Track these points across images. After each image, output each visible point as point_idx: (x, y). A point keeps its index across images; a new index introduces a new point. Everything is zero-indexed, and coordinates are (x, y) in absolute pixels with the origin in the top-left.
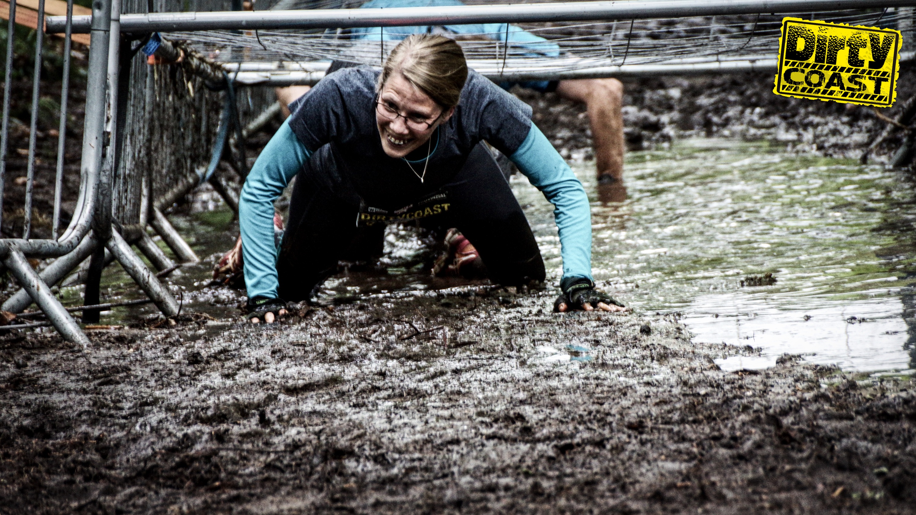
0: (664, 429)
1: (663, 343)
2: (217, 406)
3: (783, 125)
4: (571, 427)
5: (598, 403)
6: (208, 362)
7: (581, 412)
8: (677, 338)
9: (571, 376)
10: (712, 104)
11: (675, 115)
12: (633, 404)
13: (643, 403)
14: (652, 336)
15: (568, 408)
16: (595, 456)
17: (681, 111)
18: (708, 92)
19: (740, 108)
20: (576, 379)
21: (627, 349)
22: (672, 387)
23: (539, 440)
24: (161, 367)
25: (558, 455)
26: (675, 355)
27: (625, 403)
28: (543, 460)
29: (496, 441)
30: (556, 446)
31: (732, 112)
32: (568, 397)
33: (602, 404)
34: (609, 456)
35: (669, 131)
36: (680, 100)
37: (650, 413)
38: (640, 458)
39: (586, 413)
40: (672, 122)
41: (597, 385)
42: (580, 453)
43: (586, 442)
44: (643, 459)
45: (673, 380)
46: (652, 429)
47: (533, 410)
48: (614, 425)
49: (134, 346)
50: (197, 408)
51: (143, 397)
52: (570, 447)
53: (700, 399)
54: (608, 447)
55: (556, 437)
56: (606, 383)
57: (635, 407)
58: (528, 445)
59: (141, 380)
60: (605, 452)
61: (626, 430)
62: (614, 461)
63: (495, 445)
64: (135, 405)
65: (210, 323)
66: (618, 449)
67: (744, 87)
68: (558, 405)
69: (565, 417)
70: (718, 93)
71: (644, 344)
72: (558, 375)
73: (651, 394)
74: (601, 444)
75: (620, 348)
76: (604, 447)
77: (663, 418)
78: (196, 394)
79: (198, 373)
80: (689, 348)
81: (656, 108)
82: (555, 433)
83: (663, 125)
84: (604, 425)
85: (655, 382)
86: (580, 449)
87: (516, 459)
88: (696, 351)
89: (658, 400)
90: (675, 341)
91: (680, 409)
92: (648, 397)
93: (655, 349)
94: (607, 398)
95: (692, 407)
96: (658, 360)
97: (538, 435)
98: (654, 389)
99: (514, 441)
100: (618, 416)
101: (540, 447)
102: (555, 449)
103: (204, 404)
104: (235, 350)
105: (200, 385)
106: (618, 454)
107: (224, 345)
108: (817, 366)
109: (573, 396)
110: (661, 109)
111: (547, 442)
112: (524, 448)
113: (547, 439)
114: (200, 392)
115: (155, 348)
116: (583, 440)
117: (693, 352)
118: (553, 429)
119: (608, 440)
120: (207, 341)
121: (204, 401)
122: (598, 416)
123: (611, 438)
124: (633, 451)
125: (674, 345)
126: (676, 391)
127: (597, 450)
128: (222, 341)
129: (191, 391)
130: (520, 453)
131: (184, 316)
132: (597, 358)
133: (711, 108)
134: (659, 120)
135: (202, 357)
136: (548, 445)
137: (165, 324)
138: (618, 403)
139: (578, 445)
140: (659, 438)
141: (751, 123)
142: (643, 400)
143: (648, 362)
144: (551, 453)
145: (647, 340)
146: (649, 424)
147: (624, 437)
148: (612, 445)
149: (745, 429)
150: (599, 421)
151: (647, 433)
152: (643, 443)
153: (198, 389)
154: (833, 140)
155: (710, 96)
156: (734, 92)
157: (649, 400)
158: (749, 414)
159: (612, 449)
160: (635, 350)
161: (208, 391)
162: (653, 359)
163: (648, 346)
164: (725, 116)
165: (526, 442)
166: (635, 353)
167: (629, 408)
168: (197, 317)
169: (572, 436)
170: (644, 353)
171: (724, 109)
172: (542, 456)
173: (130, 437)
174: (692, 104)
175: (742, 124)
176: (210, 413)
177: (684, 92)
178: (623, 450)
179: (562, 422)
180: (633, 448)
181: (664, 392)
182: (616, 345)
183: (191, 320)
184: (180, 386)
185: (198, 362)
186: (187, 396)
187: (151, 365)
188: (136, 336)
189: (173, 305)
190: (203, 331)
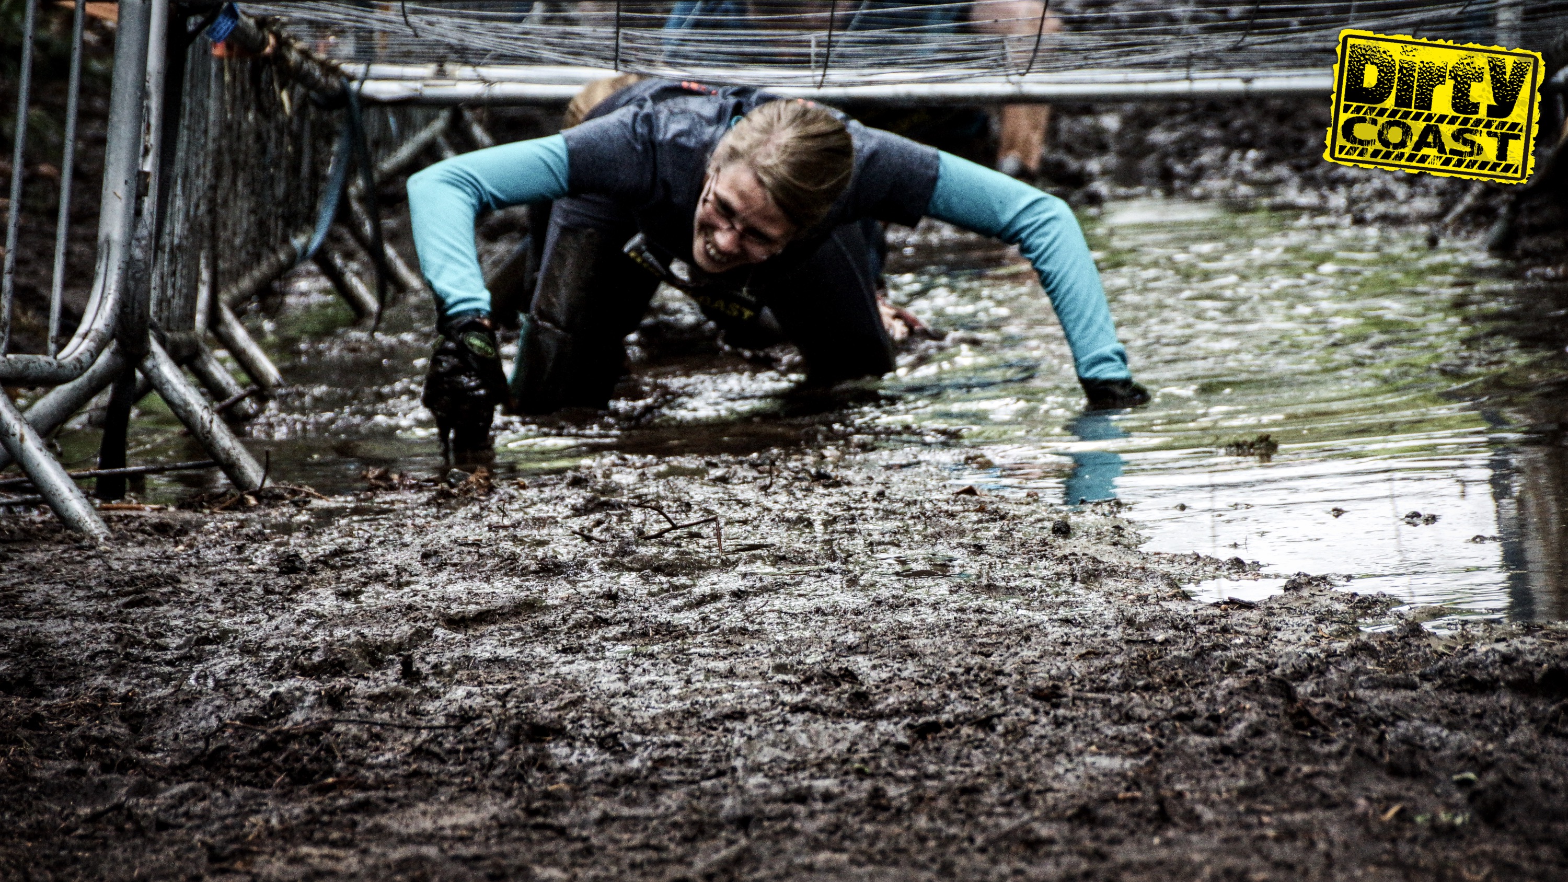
0: (1095, 700)
1: (1091, 552)
2: (329, 647)
3: (1296, 181)
4: (935, 693)
5: (981, 653)
6: (313, 571)
7: (952, 669)
8: (1115, 544)
9: (935, 606)
10: (1174, 143)
11: (1111, 160)
12: (1041, 657)
13: (1059, 654)
14: (1073, 541)
15: (929, 661)
16: (978, 744)
17: (1121, 153)
18: (1168, 122)
19: (1220, 150)
20: (943, 611)
21: (1031, 560)
22: (1107, 627)
23: (881, 716)
24: (232, 578)
25: (914, 742)
26: (1112, 572)
27: (1027, 654)
28: (888, 750)
29: (808, 714)
30: (909, 726)
31: (1207, 157)
32: (930, 642)
33: (988, 655)
34: (1002, 745)
35: (1101, 187)
36: (1120, 135)
37: (1070, 672)
38: (1054, 750)
39: (961, 670)
40: (1105, 172)
41: (980, 623)
42: (951, 738)
43: (960, 720)
44: (1060, 751)
45: (1109, 616)
46: (1074, 699)
47: (870, 664)
48: (1009, 691)
49: (185, 539)
50: (294, 649)
51: (202, 630)
52: (934, 727)
53: (1155, 648)
54: (1000, 729)
55: (910, 710)
56: (995, 618)
57: (1044, 661)
58: (863, 723)
59: (198, 599)
60: (993, 737)
61: (1029, 700)
62: (1009, 754)
63: (806, 722)
64: (189, 640)
65: (317, 503)
66: (1017, 733)
67: (1229, 114)
68: (913, 655)
69: (925, 677)
70: (1182, 124)
71: (1059, 553)
72: (913, 605)
73: (1072, 639)
74: (986, 724)
75: (1017, 560)
76: (993, 729)
77: (1092, 681)
78: (292, 625)
79: (297, 589)
80: (1135, 561)
81: (1079, 148)
82: (909, 704)
83: (1090, 177)
84: (992, 692)
85: (1079, 619)
86: (951, 731)
87: (843, 746)
88: (1148, 566)
89: (1084, 651)
90: (1112, 548)
91: (1122, 666)
92: (1066, 644)
93: (1078, 562)
94: (997, 645)
95: (1143, 664)
96: (1083, 582)
97: (879, 707)
98: (1077, 631)
99: (839, 715)
100: (1016, 677)
101: (883, 726)
102: (909, 732)
103: (306, 643)
104: (360, 550)
105: (299, 610)
106: (1017, 742)
107: (340, 541)
108: (1354, 595)
109: (938, 640)
110: (1087, 150)
111: (896, 719)
112: (855, 727)
113: (895, 713)
114: (299, 623)
115: (222, 544)
116: (957, 716)
117: (1143, 569)
118: (906, 696)
119: (999, 716)
120: (310, 535)
121: (305, 638)
122: (982, 675)
123: (1004, 714)
124: (1043, 737)
125: (1110, 556)
126: (1115, 634)
127: (981, 735)
128: (336, 534)
129: (284, 620)
130: (849, 736)
131: (271, 490)
132: (979, 576)
133: (1171, 149)
134: (1082, 169)
135: (303, 563)
136: (896, 724)
137: (240, 505)
138: (1016, 654)
139: (949, 724)
140: (1086, 715)
141: (1241, 177)
142: (1058, 649)
143: (1066, 584)
144: (902, 738)
145: (1066, 547)
146: (1070, 690)
147: (1027, 711)
148: (1006, 727)
149: (1233, 702)
150: (983, 685)
151: (1066, 706)
152: (1058, 723)
153: (296, 617)
154: (1380, 208)
155: (1171, 128)
156: (1211, 123)
157: (1068, 650)
158: (1239, 677)
159: (1007, 732)
160: (1044, 563)
161: (313, 621)
162: (1074, 580)
163: (1066, 557)
164: (1196, 162)
165: (860, 718)
166: (1045, 568)
167: (1034, 662)
168: (294, 492)
169: (937, 710)
170: (1059, 568)
171: (1195, 151)
172: (887, 743)
173: (181, 697)
174: (1140, 142)
175: (1224, 177)
176: (316, 658)
177: (1127, 121)
178: (1026, 734)
179: (919, 684)
180: (1043, 732)
181: (1095, 635)
182: (1011, 554)
183: (282, 498)
184: (264, 611)
185: (296, 570)
186: (277, 628)
187: (214, 573)
188: (188, 522)
189: (253, 471)
190: (303, 517)
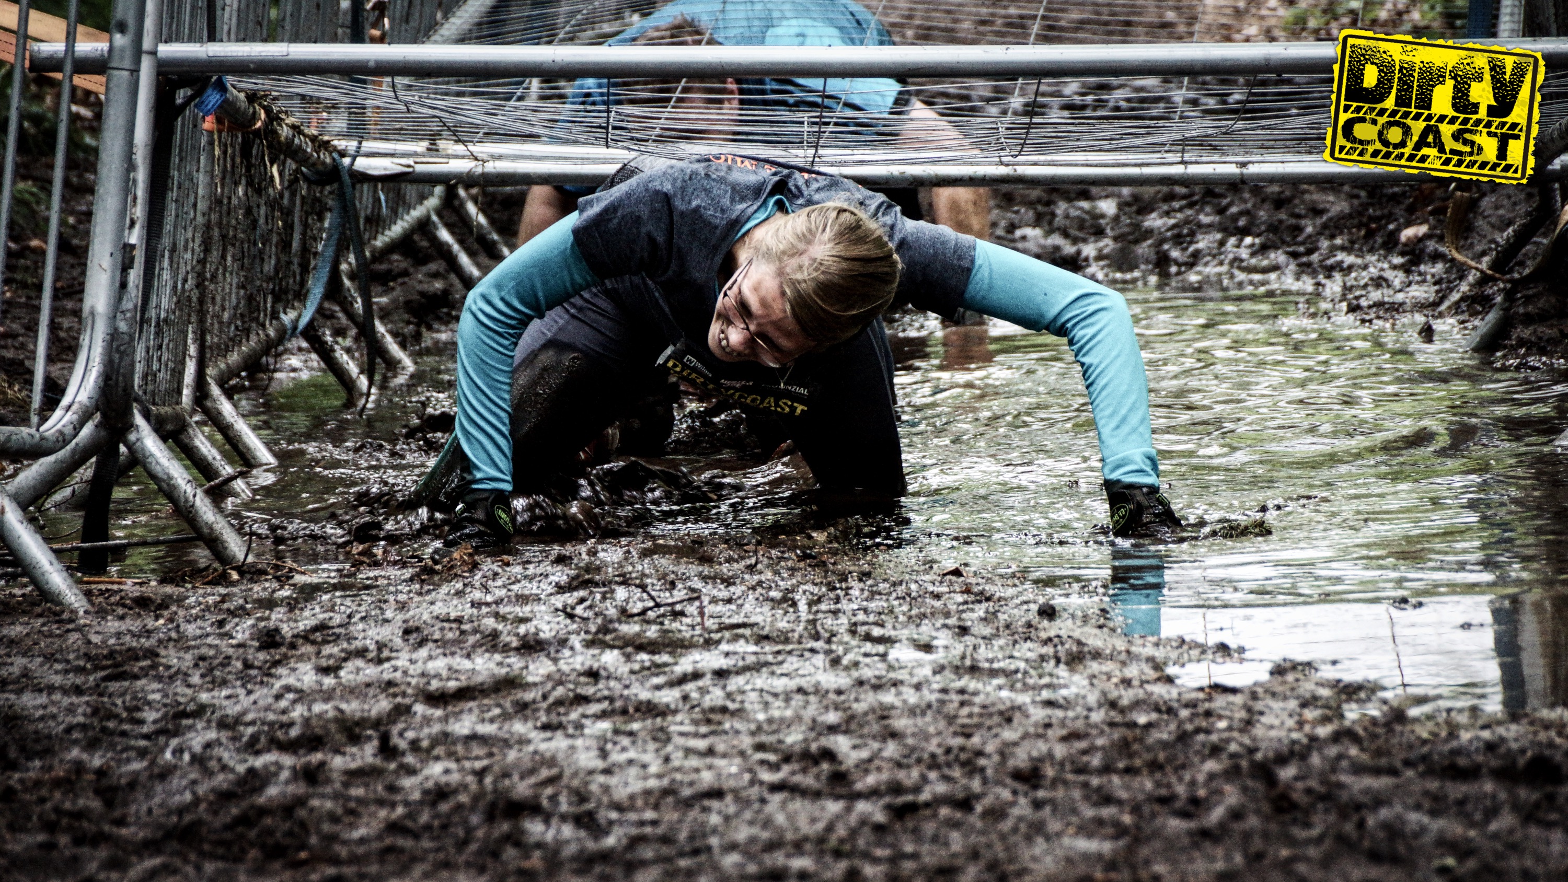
0: (1075, 782)
1: (1077, 634)
2: (307, 721)
3: (1292, 267)
4: (915, 773)
5: (963, 734)
6: (293, 646)
7: (932, 749)
8: (1100, 627)
9: (918, 687)
10: (1171, 228)
11: (1107, 244)
12: (1022, 738)
13: (1040, 736)
14: (1058, 623)
15: (910, 741)
16: (956, 825)
17: (1115, 239)
18: (1165, 207)
19: (1219, 236)
20: (925, 691)
21: (1015, 642)
22: (1090, 710)
23: (859, 796)
24: (212, 653)
25: (892, 822)
26: (1097, 655)
27: (1009, 735)
28: (866, 829)
29: (786, 793)
30: (888, 806)
31: (1203, 243)
32: (911, 722)
33: (968, 736)
34: (980, 825)
36: (1116, 219)
37: (1050, 755)
38: (1033, 830)
39: (941, 751)
40: (1099, 258)
41: (962, 704)
42: (929, 818)
43: (940, 800)
44: (1038, 832)
45: (1093, 698)
46: (1054, 781)
47: (850, 744)
48: (990, 772)
49: (166, 613)
50: (271, 724)
51: (180, 704)
52: (912, 808)
53: (1138, 731)
54: (979, 809)
55: (889, 791)
56: (977, 700)
57: (1026, 742)
58: (842, 803)
59: (177, 673)
60: (972, 818)
61: (1008, 781)
62: (987, 834)
63: (784, 802)
64: (165, 716)
65: (299, 579)
66: (996, 814)
67: (1225, 202)
68: (894, 735)
69: (905, 757)
70: (1180, 210)
71: (1043, 635)
72: (895, 685)
73: (1054, 721)
74: (965, 804)
75: (1002, 642)
76: (971, 809)
77: (1073, 762)
78: (270, 700)
79: (276, 663)
80: (1121, 645)
81: (1074, 232)
82: (888, 784)
83: (1087, 261)
84: (971, 773)
85: (1062, 701)
86: (929, 812)
87: (820, 826)
88: (1133, 649)
89: (1065, 732)
90: (1097, 631)
91: (1103, 748)
92: (1048, 726)
93: (1062, 644)
94: (979, 726)
95: (1124, 746)
96: (1067, 664)
97: (859, 786)
98: (1059, 713)
99: (817, 794)
100: (996, 758)
101: (862, 806)
102: (886, 812)
103: (284, 718)
104: (340, 626)
105: (278, 685)
106: (995, 822)
107: (321, 616)
108: (1339, 681)
109: (920, 721)
110: (1081, 235)
111: (874, 799)
112: (834, 807)
113: (874, 793)
114: (278, 697)
115: (203, 618)
116: (935, 797)
117: (1128, 652)
118: (885, 776)
119: (978, 797)
120: (291, 609)
121: (284, 712)
122: (962, 756)
123: (983, 795)
124: (1021, 819)
125: (1095, 639)
126: (1097, 717)
127: (959, 815)
128: (317, 609)
129: (263, 695)
130: (827, 817)
131: (254, 564)
132: (963, 657)
133: (1169, 234)
134: (1079, 253)
135: (283, 637)
136: (874, 804)
137: (222, 579)
138: (997, 735)
139: (927, 805)
140: (1065, 797)
141: (1237, 262)
142: (1040, 731)
143: (1050, 666)
144: (880, 817)
145: (1050, 629)
146: (1050, 772)
147: (1006, 794)
148: (984, 807)
149: (1214, 784)
150: (963, 764)
151: (1046, 788)
152: (1037, 805)
153: (274, 691)
154: (1376, 295)
155: (1167, 214)
156: (1208, 209)
157: (1050, 732)
158: (1219, 760)
159: (985, 813)
160: (1029, 644)
161: (291, 696)
162: (1058, 661)
163: (1050, 639)
164: (1191, 249)
165: (838, 798)
166: (1028, 650)
167: (1015, 744)
168: (277, 568)
169: (917, 790)
170: (1044, 650)
171: (1191, 237)
172: (864, 823)
173: (156, 771)
174: (1137, 226)
175: (1221, 263)
176: (294, 732)
177: (1123, 206)
178: (1003, 815)
179: (899, 765)
180: (1021, 813)
181: (1077, 718)
182: (996, 636)
183: (265, 573)
184: (243, 686)
185: (276, 645)
186: (255, 702)
187: (194, 647)
188: (170, 596)
189: (235, 546)
190: (286, 592)
